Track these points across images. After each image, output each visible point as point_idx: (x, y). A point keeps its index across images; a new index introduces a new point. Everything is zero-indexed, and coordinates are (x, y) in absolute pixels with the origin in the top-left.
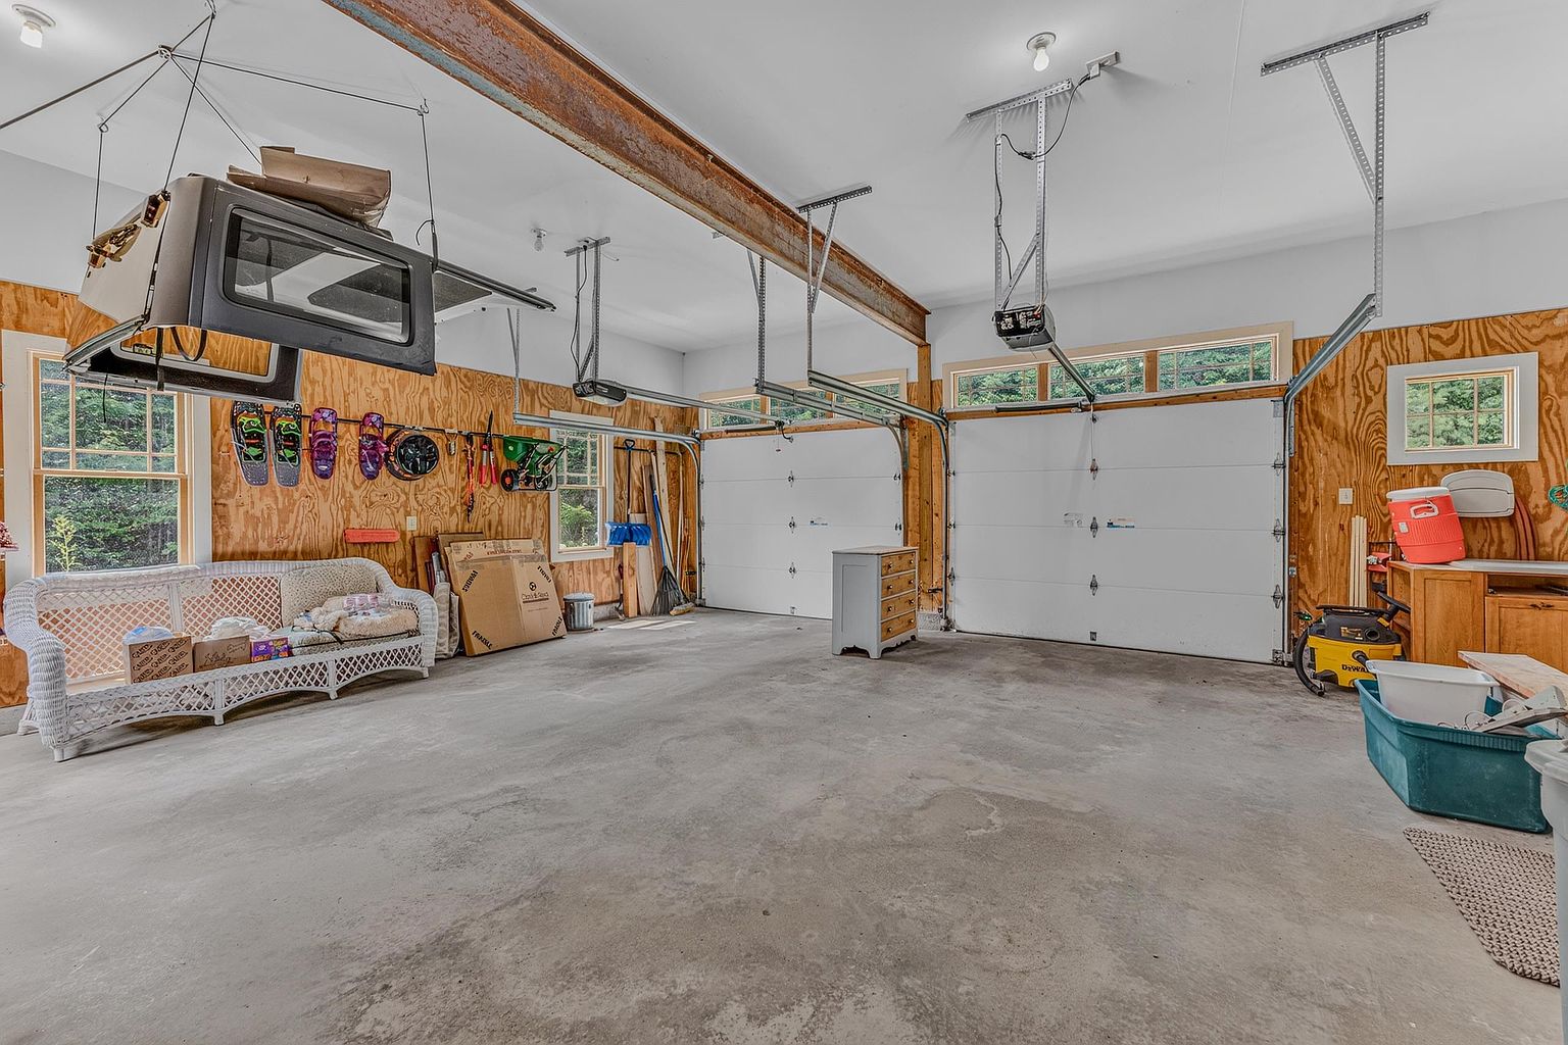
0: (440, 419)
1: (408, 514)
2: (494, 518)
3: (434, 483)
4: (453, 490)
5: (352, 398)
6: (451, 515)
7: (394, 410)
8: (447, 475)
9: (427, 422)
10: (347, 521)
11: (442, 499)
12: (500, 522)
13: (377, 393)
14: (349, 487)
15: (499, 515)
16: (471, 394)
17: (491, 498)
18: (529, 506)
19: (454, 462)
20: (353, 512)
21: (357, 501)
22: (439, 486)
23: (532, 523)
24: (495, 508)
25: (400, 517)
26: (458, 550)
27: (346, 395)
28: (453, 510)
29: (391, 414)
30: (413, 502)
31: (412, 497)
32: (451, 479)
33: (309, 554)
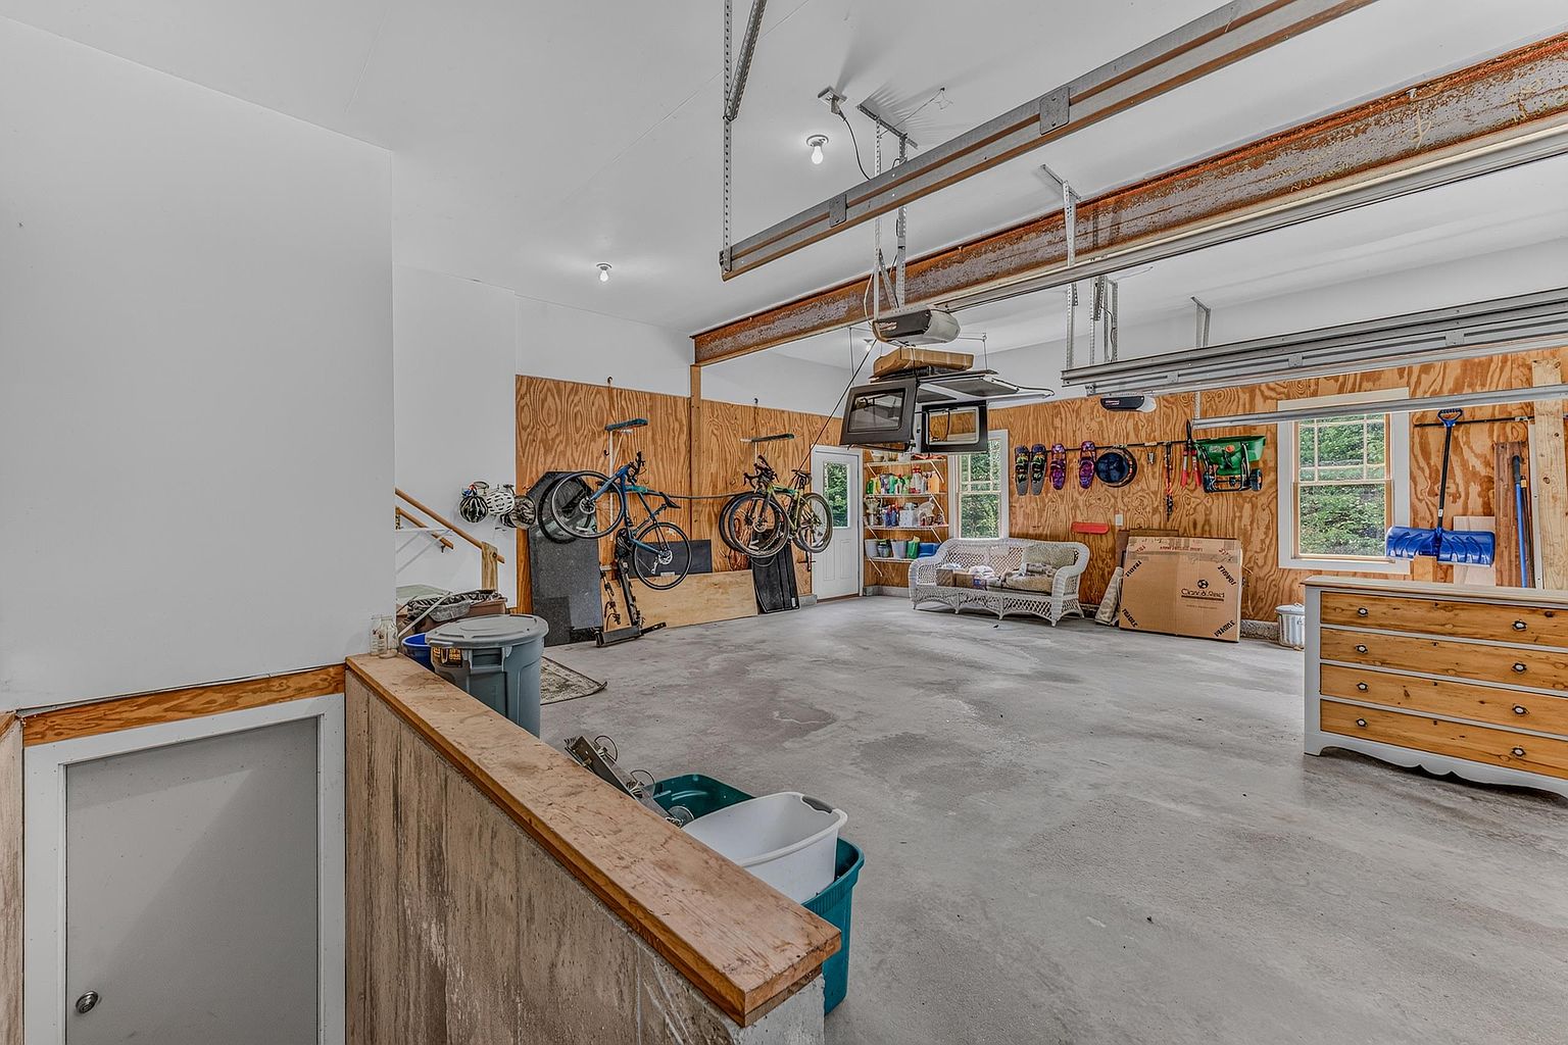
0: (1143, 434)
1: (1117, 512)
2: (1201, 520)
3: (1139, 488)
4: (1155, 493)
5: (1078, 433)
6: (1153, 514)
7: (1106, 436)
8: (1150, 482)
9: (1133, 440)
10: (1075, 517)
11: (1146, 502)
12: (1207, 521)
13: (1095, 426)
14: (1076, 495)
15: (1206, 515)
16: (1175, 409)
17: (1195, 501)
18: (1247, 506)
19: (1156, 470)
20: (1078, 512)
21: (1081, 503)
22: (1143, 490)
23: (1252, 523)
24: (1201, 508)
25: (1110, 515)
26: (1134, 542)
27: (1074, 432)
28: (1155, 510)
29: (1104, 439)
30: (1120, 505)
31: (1119, 500)
32: (1154, 484)
33: (1054, 538)
